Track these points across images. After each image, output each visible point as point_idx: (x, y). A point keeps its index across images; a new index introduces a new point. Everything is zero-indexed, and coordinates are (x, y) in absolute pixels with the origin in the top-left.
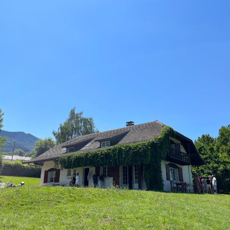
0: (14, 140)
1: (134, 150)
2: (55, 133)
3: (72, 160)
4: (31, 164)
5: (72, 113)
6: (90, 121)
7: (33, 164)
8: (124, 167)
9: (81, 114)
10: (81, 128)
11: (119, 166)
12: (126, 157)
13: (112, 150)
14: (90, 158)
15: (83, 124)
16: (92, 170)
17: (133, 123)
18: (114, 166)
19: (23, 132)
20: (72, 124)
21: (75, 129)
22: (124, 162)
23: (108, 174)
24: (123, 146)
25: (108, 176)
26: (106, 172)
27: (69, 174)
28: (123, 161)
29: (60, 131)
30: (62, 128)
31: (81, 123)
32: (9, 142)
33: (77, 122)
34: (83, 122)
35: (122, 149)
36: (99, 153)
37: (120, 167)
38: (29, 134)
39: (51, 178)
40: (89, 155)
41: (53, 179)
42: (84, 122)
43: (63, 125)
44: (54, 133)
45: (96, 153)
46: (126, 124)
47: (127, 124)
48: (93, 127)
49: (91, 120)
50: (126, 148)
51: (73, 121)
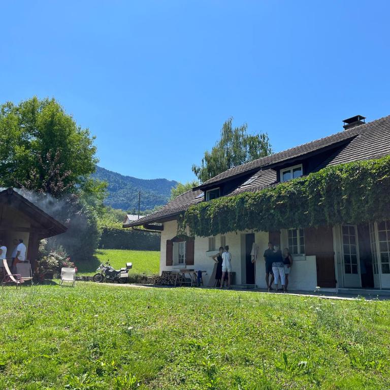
0: (153, 192)
1: (380, 175)
2: (197, 169)
3: (210, 215)
4: (138, 227)
5: (227, 129)
6: (262, 140)
7: (142, 227)
8: (345, 230)
9: (243, 129)
10: (245, 156)
11: (331, 226)
12: (353, 199)
13: (307, 183)
14: (250, 209)
15: (248, 149)
16: (262, 238)
17: (362, 121)
18: (316, 227)
19: (164, 179)
20: (227, 151)
21: (234, 159)
22: (348, 213)
23: (302, 248)
24: (341, 170)
25: (302, 252)
26: (295, 243)
27: (212, 248)
28: (344, 212)
29: (205, 165)
30: (208, 159)
31: (245, 146)
32: (147, 195)
33: (237, 146)
34: (248, 146)
35: (338, 176)
36: (271, 196)
37: (334, 229)
38: (173, 181)
39: (180, 256)
40: (247, 201)
41: (183, 257)
42: (250, 144)
43: (210, 153)
44: (195, 169)
45: (266, 195)
46: (343, 124)
47: (346, 124)
48: (268, 152)
49: (264, 138)
50: (351, 175)
51: (229, 145)
